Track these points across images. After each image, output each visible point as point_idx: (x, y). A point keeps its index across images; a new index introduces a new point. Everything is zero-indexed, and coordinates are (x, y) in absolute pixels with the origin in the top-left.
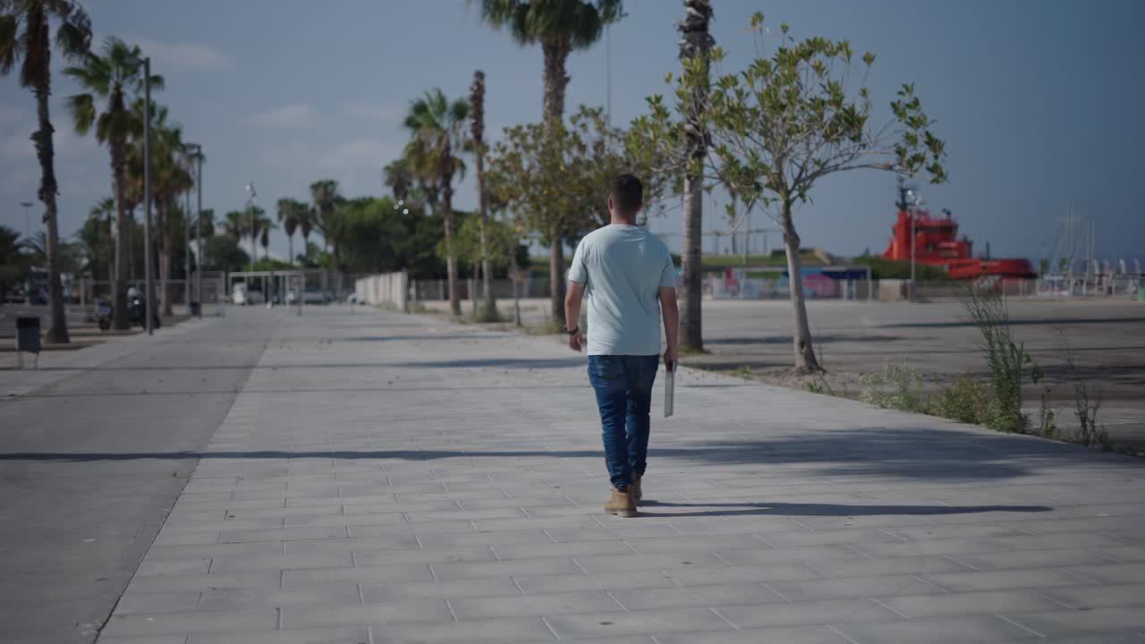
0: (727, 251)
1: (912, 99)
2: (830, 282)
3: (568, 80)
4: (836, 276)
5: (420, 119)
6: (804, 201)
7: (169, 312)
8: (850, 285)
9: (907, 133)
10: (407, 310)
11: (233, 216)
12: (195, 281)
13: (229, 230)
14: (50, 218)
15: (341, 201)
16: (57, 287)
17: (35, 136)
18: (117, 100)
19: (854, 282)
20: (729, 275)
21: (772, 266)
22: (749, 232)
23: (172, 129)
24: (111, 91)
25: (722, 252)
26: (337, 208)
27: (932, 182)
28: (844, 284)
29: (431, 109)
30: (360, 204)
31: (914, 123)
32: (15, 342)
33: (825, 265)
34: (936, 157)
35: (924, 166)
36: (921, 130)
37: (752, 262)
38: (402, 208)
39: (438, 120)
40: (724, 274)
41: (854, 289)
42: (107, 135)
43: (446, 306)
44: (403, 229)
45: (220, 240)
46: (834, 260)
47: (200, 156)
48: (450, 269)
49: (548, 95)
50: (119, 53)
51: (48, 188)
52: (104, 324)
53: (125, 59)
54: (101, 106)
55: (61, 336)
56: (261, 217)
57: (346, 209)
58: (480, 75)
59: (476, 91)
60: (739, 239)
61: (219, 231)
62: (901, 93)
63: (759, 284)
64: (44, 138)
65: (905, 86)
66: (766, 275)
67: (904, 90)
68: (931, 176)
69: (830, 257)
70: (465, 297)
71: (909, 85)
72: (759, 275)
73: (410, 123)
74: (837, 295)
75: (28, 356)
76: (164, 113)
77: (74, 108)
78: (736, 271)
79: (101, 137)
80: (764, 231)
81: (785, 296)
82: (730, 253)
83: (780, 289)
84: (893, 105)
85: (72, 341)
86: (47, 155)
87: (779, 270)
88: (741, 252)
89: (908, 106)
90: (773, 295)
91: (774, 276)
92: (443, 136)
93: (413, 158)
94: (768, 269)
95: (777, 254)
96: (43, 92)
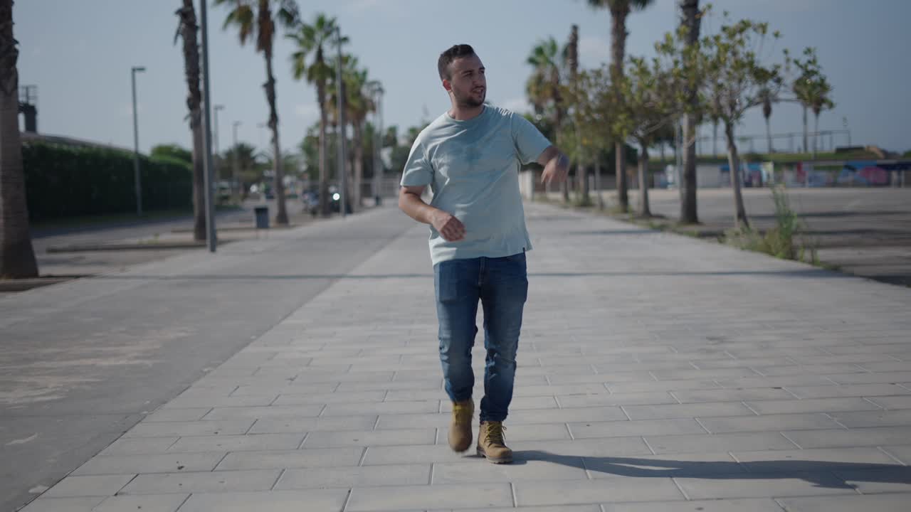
0: (799, 149)
1: (812, 58)
2: (883, 173)
3: (627, 34)
4: (888, 168)
5: (540, 59)
7: (361, 205)
8: (899, 174)
10: (533, 200)
12: (377, 182)
14: (275, 139)
16: (281, 188)
17: (265, 86)
18: (320, 54)
19: (903, 172)
20: (799, 168)
21: (836, 160)
22: (816, 134)
23: (361, 71)
24: (316, 49)
25: (795, 150)
28: (894, 175)
29: (546, 51)
32: (254, 224)
33: (880, 159)
37: (819, 157)
38: (540, 121)
39: (550, 58)
40: (795, 168)
41: (903, 177)
42: (314, 79)
46: (887, 154)
47: (381, 90)
49: (614, 45)
50: (321, 22)
51: (274, 120)
52: (314, 212)
53: (325, 26)
54: (309, 60)
55: (283, 219)
58: (575, 28)
59: (572, 40)
63: (823, 175)
64: (270, 87)
65: (809, 49)
66: (830, 168)
67: (807, 51)
71: (812, 48)
72: (824, 168)
73: (532, 61)
74: (887, 184)
76: (355, 61)
77: (294, 62)
78: (805, 166)
80: (830, 133)
81: (845, 185)
82: (802, 152)
83: (841, 180)
84: (796, 62)
85: (292, 223)
86: (272, 98)
87: (841, 163)
88: (810, 150)
89: (809, 62)
90: (834, 184)
91: (836, 168)
92: (555, 71)
93: (534, 88)
94: (832, 164)
95: (841, 151)
96: (269, 55)
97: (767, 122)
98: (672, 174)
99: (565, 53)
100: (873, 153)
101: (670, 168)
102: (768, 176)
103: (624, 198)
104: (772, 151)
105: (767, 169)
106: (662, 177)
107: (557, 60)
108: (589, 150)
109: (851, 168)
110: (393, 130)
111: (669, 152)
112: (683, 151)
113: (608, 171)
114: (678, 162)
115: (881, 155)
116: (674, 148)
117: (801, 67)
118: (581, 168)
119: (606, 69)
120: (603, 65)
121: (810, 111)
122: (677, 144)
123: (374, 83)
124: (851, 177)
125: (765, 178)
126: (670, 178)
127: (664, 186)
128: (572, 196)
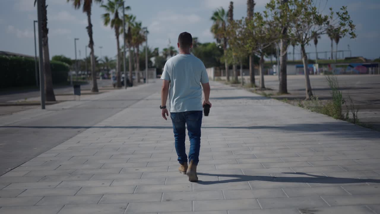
0: (329, 58)
1: (345, 12)
2: (365, 68)
3: (255, 4)
4: (368, 66)
5: (216, 18)
6: (308, 45)
8: (372, 69)
9: (341, 22)
10: (214, 80)
11: (165, 50)
13: (164, 54)
14: (93, 53)
15: (200, 44)
17: (87, 28)
18: (117, 15)
19: (374, 68)
20: (329, 66)
21: (345, 63)
22: (337, 52)
23: (138, 23)
24: (115, 12)
25: (328, 58)
26: (198, 46)
27: (351, 38)
28: (370, 69)
29: (220, 14)
30: (205, 45)
31: (344, 19)
32: (73, 92)
34: (352, 30)
35: (348, 33)
36: (348, 21)
37: (338, 62)
38: (219, 46)
39: (222, 17)
40: (328, 66)
41: (374, 70)
42: (114, 26)
43: (225, 78)
44: (219, 52)
45: (162, 57)
47: (147, 32)
48: (226, 66)
49: (248, 9)
51: (91, 44)
53: (119, 1)
54: (112, 17)
55: (96, 90)
56: (174, 50)
57: (201, 46)
58: (232, 3)
59: (230, 8)
60: (334, 54)
61: (161, 55)
62: (341, 9)
63: (340, 69)
64: (90, 28)
65: (343, 7)
66: (342, 66)
67: (343, 8)
68: (351, 36)
69: (366, 60)
70: (239, 75)
71: (345, 7)
72: (340, 66)
73: (213, 18)
74: (367, 73)
75: (77, 97)
76: (135, 18)
77: (104, 18)
78: (332, 65)
79: (112, 26)
80: (342, 51)
81: (349, 74)
82: (331, 59)
83: (347, 71)
84: (338, 13)
85: (100, 91)
86: (90, 34)
87: (348, 64)
88: (334, 58)
89: (344, 13)
90: (345, 73)
91: (345, 66)
92: (224, 23)
93: (214, 30)
94: (344, 64)
95: (347, 59)
96: (89, 14)
97: (316, 47)
98: (276, 69)
99: (228, 15)
100: (360, 60)
101: (274, 66)
102: (316, 70)
103: (253, 80)
104: (318, 59)
105: (316, 67)
106: (271, 70)
107: (225, 18)
108: (237, 58)
109: (351, 66)
110: (157, 49)
111: (274, 59)
112: (281, 58)
113: (246, 67)
114: (278, 63)
115: (364, 61)
116: (276, 58)
117: (339, 16)
118: (234, 66)
119: (244, 20)
120: (243, 18)
121: (334, 41)
122: (278, 55)
123: (144, 28)
124: (352, 70)
125: (315, 71)
126: (274, 71)
127: (272, 74)
128: (231, 78)
